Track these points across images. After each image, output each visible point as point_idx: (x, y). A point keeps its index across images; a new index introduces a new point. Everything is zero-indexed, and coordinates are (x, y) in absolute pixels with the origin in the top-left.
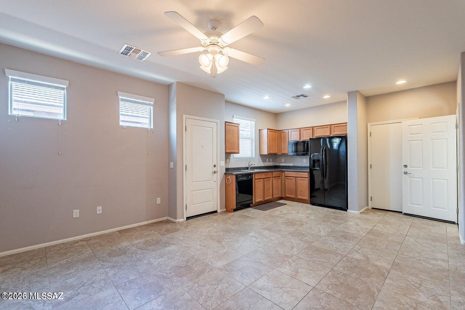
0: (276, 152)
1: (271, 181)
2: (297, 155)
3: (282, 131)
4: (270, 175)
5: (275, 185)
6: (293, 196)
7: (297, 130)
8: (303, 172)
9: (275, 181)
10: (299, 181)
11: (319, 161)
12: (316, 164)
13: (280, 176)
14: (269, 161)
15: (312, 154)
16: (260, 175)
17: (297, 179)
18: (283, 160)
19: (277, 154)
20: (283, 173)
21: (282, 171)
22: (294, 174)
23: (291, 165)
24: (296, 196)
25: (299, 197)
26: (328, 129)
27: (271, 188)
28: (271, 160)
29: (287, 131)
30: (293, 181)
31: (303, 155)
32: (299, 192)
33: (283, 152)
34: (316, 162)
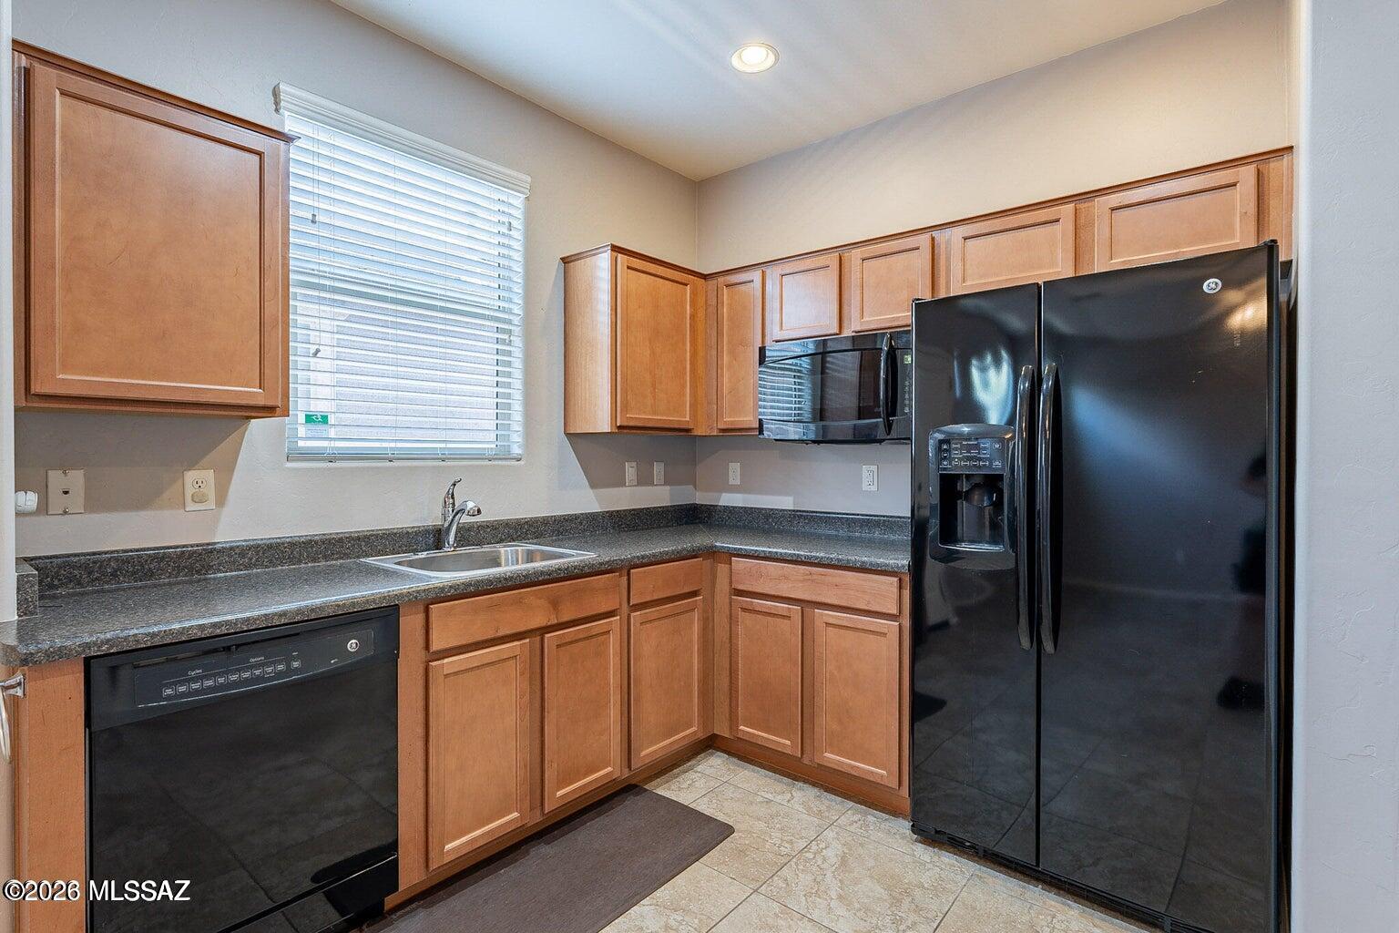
0: (685, 418)
1: (613, 644)
2: (823, 440)
3: (721, 279)
4: (601, 596)
5: (648, 667)
6: (785, 743)
7: (821, 261)
8: (863, 569)
9: (652, 639)
10: (832, 638)
11: (992, 483)
12: (965, 511)
13: (694, 594)
14: (644, 480)
15: (936, 426)
16: (491, 607)
17: (819, 624)
18: (735, 472)
19: (688, 430)
20: (722, 569)
21: (712, 553)
22: (794, 581)
23: (785, 503)
24: (807, 748)
25: (832, 758)
26: (1063, 231)
27: (614, 699)
28: (658, 469)
29: (756, 276)
30: (790, 630)
31: (864, 438)
32: (825, 722)
33: (729, 420)
34: (967, 496)
